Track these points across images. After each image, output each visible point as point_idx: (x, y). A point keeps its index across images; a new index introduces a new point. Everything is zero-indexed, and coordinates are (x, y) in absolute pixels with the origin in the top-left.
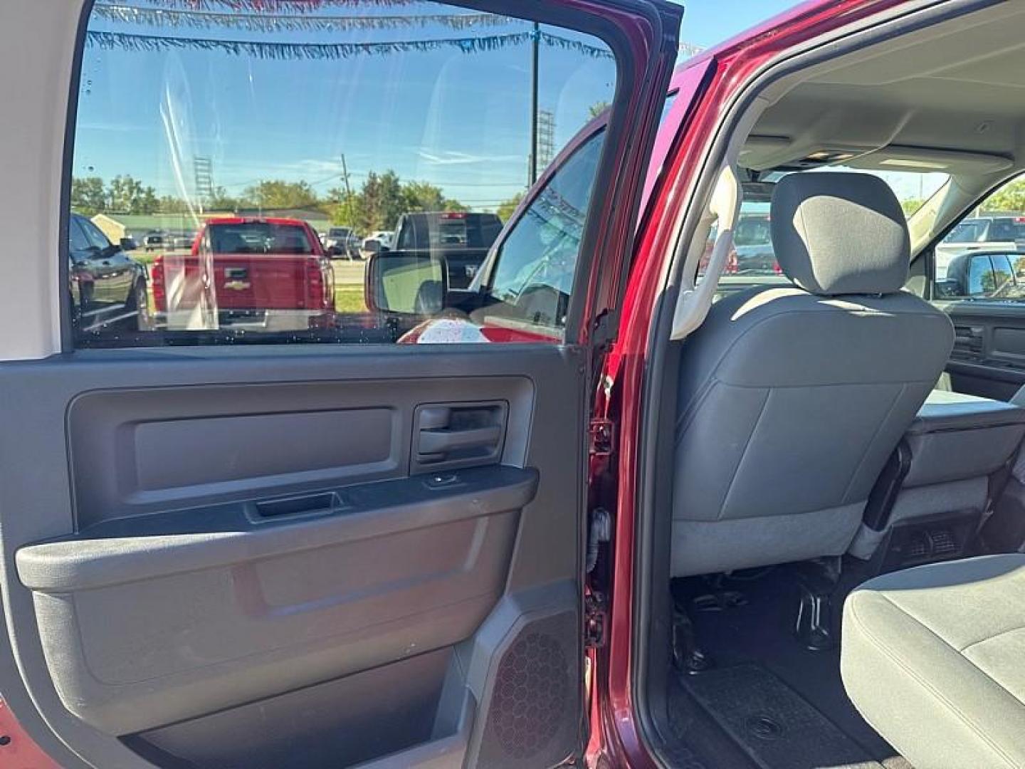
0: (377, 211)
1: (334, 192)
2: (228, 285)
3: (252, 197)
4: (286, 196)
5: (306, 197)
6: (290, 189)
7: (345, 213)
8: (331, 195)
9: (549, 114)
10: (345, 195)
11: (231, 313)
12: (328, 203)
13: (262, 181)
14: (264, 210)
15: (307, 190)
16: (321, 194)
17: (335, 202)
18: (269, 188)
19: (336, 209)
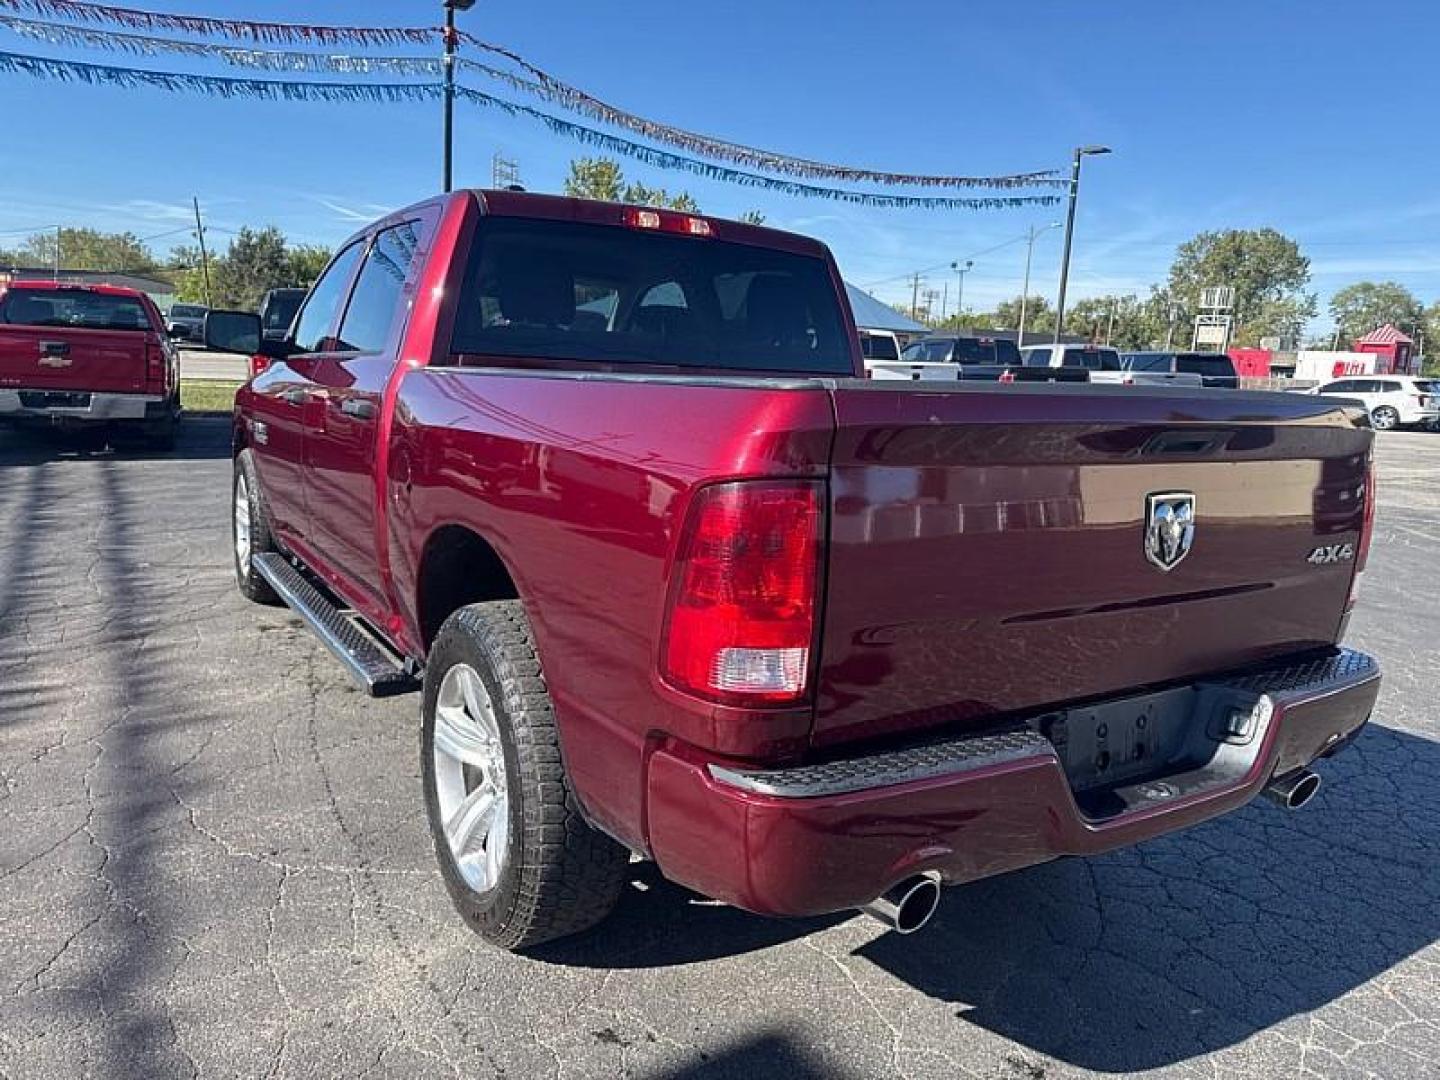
0: (250, 283)
1: (182, 252)
2: (44, 361)
3: (42, 251)
4: (100, 254)
5: (134, 257)
6: (107, 244)
7: (196, 283)
8: (175, 256)
9: (512, 166)
10: (198, 258)
11: (46, 394)
12: (171, 268)
13: (59, 229)
14: (62, 273)
15: (137, 246)
16: (160, 254)
17: (182, 267)
18: (71, 240)
19: (182, 277)
